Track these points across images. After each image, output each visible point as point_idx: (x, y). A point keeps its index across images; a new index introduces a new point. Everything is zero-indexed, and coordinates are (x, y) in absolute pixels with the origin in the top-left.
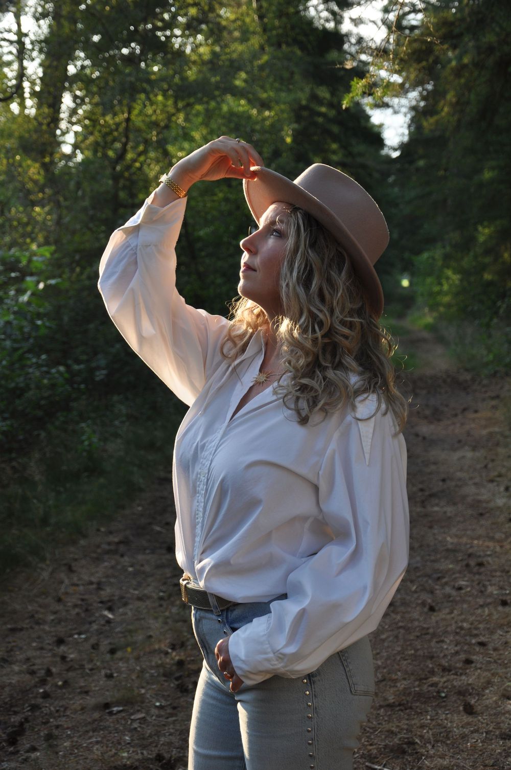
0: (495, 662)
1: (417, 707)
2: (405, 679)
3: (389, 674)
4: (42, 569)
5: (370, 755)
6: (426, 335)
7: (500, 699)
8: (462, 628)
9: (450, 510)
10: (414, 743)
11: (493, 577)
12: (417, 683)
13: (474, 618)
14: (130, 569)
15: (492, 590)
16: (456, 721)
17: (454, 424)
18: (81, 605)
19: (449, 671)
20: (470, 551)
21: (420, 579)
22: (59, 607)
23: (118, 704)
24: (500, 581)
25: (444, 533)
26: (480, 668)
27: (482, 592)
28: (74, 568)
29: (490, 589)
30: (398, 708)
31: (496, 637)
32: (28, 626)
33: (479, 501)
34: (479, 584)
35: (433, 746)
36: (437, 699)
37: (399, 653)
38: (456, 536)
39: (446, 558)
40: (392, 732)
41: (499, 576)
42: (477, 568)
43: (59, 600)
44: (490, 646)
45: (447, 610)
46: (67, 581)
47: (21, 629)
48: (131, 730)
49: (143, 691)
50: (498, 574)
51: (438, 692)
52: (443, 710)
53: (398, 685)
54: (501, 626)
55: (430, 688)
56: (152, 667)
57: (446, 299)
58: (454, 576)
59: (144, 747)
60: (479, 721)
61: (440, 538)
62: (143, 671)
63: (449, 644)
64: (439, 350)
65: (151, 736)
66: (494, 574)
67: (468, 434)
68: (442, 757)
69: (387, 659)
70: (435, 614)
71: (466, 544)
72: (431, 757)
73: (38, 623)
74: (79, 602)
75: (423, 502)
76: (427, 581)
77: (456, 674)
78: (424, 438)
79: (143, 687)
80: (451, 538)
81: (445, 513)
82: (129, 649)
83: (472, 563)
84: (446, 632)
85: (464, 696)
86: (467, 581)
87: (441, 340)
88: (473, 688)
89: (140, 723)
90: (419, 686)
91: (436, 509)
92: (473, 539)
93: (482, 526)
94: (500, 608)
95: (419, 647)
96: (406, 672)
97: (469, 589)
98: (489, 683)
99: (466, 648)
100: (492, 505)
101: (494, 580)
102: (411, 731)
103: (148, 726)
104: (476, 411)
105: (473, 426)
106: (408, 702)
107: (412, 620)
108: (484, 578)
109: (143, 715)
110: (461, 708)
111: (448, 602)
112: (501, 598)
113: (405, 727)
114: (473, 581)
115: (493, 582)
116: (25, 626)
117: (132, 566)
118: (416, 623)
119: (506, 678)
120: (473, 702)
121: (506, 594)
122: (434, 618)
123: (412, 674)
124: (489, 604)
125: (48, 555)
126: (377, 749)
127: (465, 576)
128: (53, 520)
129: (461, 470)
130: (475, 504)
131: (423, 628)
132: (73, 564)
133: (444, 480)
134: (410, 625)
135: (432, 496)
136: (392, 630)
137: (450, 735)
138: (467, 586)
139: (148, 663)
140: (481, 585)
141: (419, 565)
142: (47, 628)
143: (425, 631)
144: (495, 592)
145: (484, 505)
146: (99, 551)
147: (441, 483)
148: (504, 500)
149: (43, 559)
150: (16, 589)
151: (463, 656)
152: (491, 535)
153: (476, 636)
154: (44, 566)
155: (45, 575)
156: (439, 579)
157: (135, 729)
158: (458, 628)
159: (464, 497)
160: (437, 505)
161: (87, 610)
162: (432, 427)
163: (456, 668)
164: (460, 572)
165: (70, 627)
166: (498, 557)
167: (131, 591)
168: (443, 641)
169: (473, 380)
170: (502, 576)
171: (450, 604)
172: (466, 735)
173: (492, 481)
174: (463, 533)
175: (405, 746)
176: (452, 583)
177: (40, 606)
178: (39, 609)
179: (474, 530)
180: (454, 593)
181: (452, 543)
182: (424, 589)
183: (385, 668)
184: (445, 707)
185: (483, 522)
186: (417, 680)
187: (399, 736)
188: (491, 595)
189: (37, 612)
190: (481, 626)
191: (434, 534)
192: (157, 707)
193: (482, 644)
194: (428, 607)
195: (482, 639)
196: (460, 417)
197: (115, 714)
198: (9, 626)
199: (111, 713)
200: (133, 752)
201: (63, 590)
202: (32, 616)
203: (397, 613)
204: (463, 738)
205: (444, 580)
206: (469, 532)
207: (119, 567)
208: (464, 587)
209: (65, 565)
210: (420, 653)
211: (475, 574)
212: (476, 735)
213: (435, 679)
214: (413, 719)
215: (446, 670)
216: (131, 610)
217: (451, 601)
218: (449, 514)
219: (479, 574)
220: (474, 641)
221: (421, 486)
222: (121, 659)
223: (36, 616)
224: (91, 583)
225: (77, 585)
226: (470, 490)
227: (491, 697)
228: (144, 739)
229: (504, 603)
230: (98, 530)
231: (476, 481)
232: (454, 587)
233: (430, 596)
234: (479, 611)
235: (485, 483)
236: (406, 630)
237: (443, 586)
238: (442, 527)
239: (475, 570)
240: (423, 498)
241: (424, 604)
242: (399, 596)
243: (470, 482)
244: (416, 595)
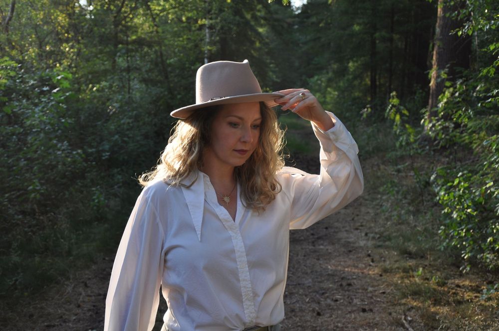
4: (67, 285)
8: (337, 327)
9: (330, 248)
11: (357, 293)
13: (345, 320)
15: (357, 301)
18: (93, 309)
20: (343, 275)
21: (312, 294)
22: (79, 311)
24: (361, 296)
25: (327, 263)
27: (350, 303)
28: (88, 285)
29: (355, 301)
32: (58, 324)
33: (349, 242)
38: (334, 265)
39: (328, 280)
41: (361, 293)
42: (347, 287)
43: (79, 306)
45: (328, 315)
46: (83, 293)
47: (54, 326)
50: (360, 291)
54: (362, 326)
58: (332, 292)
61: (324, 267)
66: (358, 291)
70: (321, 317)
71: (340, 271)
73: (65, 322)
75: (313, 242)
76: (316, 296)
80: (331, 266)
81: (327, 250)
83: (344, 283)
84: (327, 329)
86: (341, 296)
91: (322, 247)
92: (344, 267)
93: (350, 259)
94: (361, 314)
97: (342, 301)
100: (357, 245)
101: (358, 295)
107: (306, 321)
108: (351, 294)
111: (329, 309)
112: (362, 307)
114: (345, 296)
115: (357, 296)
116: (56, 324)
118: (309, 323)
121: (365, 304)
122: (320, 320)
124: (355, 311)
125: (71, 276)
127: (340, 292)
128: (75, 253)
129: (338, 221)
130: (346, 244)
131: (313, 327)
132: (87, 282)
133: (326, 228)
134: (305, 325)
135: (319, 238)
138: (341, 299)
140: (349, 298)
141: (311, 284)
142: (71, 325)
143: (314, 329)
144: (358, 303)
145: (352, 245)
146: (105, 273)
147: (325, 230)
148: (364, 242)
150: (50, 299)
152: (356, 265)
154: (68, 283)
155: (69, 289)
156: (323, 294)
158: (335, 326)
159: (339, 240)
160: (322, 245)
161: (97, 313)
164: (336, 290)
165: (86, 324)
166: (360, 280)
170: (363, 293)
171: (330, 311)
173: (357, 229)
174: (338, 263)
176: (332, 297)
177: (66, 310)
179: (345, 261)
180: (333, 303)
181: (331, 270)
182: (313, 301)
185: (351, 256)
188: (356, 305)
189: (64, 314)
190: (349, 325)
191: (320, 264)
194: (316, 313)
198: (46, 324)
201: (81, 300)
202: (61, 317)
205: (327, 295)
206: (342, 263)
208: (339, 299)
209: (83, 282)
211: (346, 291)
217: (331, 309)
218: (330, 251)
219: (349, 291)
221: (312, 232)
223: (64, 317)
224: (100, 295)
225: (91, 296)
226: (343, 235)
229: (364, 311)
230: (104, 259)
231: (347, 229)
232: (333, 300)
233: (317, 305)
234: (348, 316)
235: (352, 230)
236: (302, 328)
237: (326, 299)
238: (325, 259)
239: (346, 288)
240: (313, 240)
241: (313, 310)
242: (298, 305)
243: (343, 230)
244: (308, 305)
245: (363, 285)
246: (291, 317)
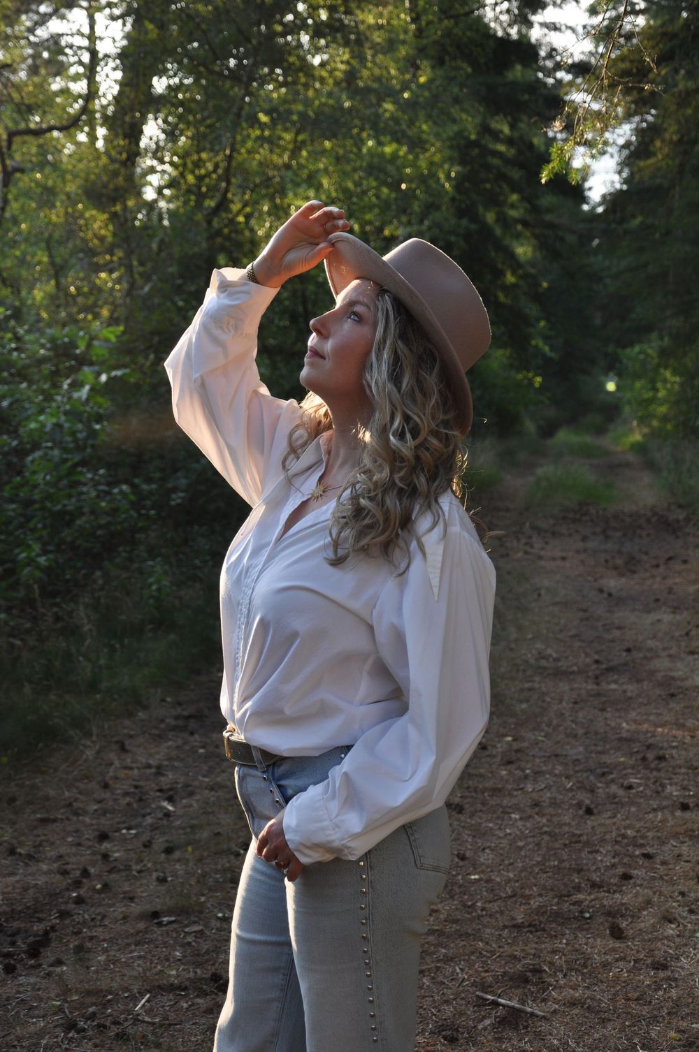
0: (661, 878)
1: (551, 929)
2: (541, 895)
3: (522, 888)
4: (86, 746)
5: (483, 984)
6: (631, 458)
7: (659, 922)
8: (624, 836)
9: (632, 689)
10: (541, 971)
11: (675, 774)
12: (556, 900)
13: (642, 824)
14: (201, 751)
15: (673, 791)
16: (598, 946)
17: (653, 577)
18: (134, 793)
19: (600, 887)
20: (651, 741)
21: (579, 774)
22: (107, 795)
23: (170, 913)
24: (684, 779)
25: (620, 717)
26: (641, 886)
27: (658, 792)
28: (128, 748)
29: (669, 789)
30: (526, 930)
31: (666, 848)
32: (63, 817)
33: (673, 678)
34: (655, 782)
35: (565, 976)
36: (581, 921)
37: (539, 863)
38: (635, 721)
39: (618, 749)
40: (515, 957)
41: (683, 774)
42: (657, 762)
43: (106, 786)
44: (658, 859)
45: (609, 814)
46: (117, 763)
47: (55, 820)
48: (183, 945)
49: (203, 899)
50: (683, 770)
51: (582, 912)
52: (584, 933)
53: (532, 902)
54: (676, 835)
55: (572, 907)
56: (217, 872)
57: (663, 409)
58: (624, 772)
59: (198, 965)
60: (628, 947)
61: (613, 724)
62: (204, 875)
63: (605, 856)
64: (647, 478)
65: (207, 952)
66: (678, 770)
67: (670, 591)
68: (575, 988)
69: (521, 871)
70: (593, 818)
71: (647, 732)
72: (561, 987)
73: (76, 814)
74: (132, 790)
75: (597, 677)
76: (588, 778)
77: (608, 892)
78: (610, 595)
79: (203, 895)
80: (628, 724)
81: (625, 692)
82: (190, 849)
83: (650, 756)
84: (603, 841)
85: (614, 917)
86: (640, 779)
87: (651, 466)
88: (627, 909)
89: (196, 937)
90: (558, 904)
91: (613, 686)
92: (656, 726)
93: (670, 709)
94: (678, 813)
95: (565, 858)
96: (544, 887)
97: (641, 789)
98: (649, 902)
99: (625, 860)
100: (688, 683)
101: (676, 779)
102: (539, 957)
103: (205, 941)
104: (685, 562)
105: (677, 580)
106: (541, 922)
107: (560, 825)
108: (663, 775)
109: (200, 928)
110: (608, 932)
111: (611, 803)
112: (681, 800)
113: (533, 951)
114: (648, 779)
115: (674, 780)
116: (60, 816)
117: (203, 747)
118: (566, 829)
119: (671, 897)
120: (624, 925)
121: (689, 795)
122: (591, 822)
123: (552, 890)
124: (665, 807)
125: (95, 730)
126: (493, 976)
127: (639, 772)
128: (104, 685)
129: (654, 637)
130: (668, 681)
131: (574, 835)
132: (127, 743)
133: (628, 650)
134: (557, 831)
135: (609, 670)
136: (533, 836)
137: (589, 962)
138: (639, 785)
139: (212, 866)
140: (658, 784)
141: (580, 757)
142: (87, 820)
143: (576, 839)
144: (675, 794)
145: (678, 683)
146: (162, 726)
147: (624, 654)
149: (88, 734)
150: (52, 771)
151: (620, 870)
152: (682, 721)
153: (642, 846)
154: (88, 743)
155: (90, 753)
156: (603, 774)
157: (189, 943)
158: (619, 835)
159: (652, 673)
160: (615, 682)
161: (141, 800)
162: (623, 580)
163: (609, 884)
164: (633, 767)
165: (117, 820)
166: (686, 749)
167: (200, 778)
168: (597, 852)
169: (688, 520)
170: (688, 774)
171: (614, 806)
172: (609, 964)
174: (644, 717)
175: (529, 974)
176: (621, 781)
177: (81, 793)
178: (78, 796)
179: (658, 715)
180: (621, 792)
181: (628, 731)
182: (582, 787)
183: (517, 881)
184: (587, 930)
185: (672, 705)
186: (556, 896)
187: (524, 962)
188: (668, 796)
189: (76, 800)
190: (650, 834)
191: (606, 719)
192: (219, 918)
193: (647, 856)
194: (584, 808)
195: (649, 850)
196: (662, 568)
197: (166, 925)
198: (39, 816)
199: (160, 924)
200: (184, 970)
201: (111, 774)
202: (70, 805)
203: (543, 815)
204: (604, 966)
205: (611, 776)
206: (652, 718)
207: (187, 748)
208: (635, 785)
209: (117, 742)
210: (566, 864)
211: (652, 770)
212: (621, 964)
213: (581, 896)
214: (544, 943)
215: (594, 885)
216: (197, 801)
217: (616, 803)
218: (629, 694)
219: (658, 770)
220: (637, 853)
221: (596, 657)
222: (179, 860)
223: (74, 804)
224: (149, 766)
225: (131, 768)
226: (662, 664)
227: (648, 919)
228: (198, 955)
229: (685, 807)
230: (163, 700)
231: (672, 652)
232: (622, 785)
233: (589, 795)
234: (651, 816)
235: (683, 655)
236: (552, 836)
237: (608, 784)
238: (618, 710)
239: (653, 765)
240: (598, 672)
241: (579, 805)
242: (548, 795)
243: (663, 654)
244: (570, 795)
245: (691, 760)
246: (530, 817)
